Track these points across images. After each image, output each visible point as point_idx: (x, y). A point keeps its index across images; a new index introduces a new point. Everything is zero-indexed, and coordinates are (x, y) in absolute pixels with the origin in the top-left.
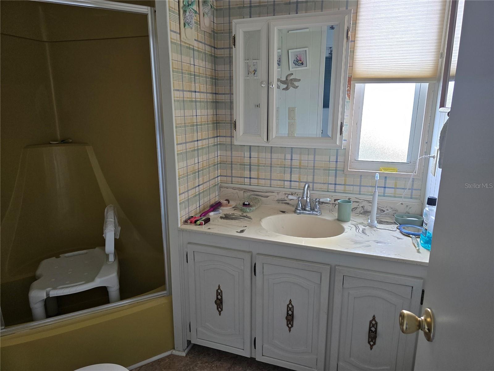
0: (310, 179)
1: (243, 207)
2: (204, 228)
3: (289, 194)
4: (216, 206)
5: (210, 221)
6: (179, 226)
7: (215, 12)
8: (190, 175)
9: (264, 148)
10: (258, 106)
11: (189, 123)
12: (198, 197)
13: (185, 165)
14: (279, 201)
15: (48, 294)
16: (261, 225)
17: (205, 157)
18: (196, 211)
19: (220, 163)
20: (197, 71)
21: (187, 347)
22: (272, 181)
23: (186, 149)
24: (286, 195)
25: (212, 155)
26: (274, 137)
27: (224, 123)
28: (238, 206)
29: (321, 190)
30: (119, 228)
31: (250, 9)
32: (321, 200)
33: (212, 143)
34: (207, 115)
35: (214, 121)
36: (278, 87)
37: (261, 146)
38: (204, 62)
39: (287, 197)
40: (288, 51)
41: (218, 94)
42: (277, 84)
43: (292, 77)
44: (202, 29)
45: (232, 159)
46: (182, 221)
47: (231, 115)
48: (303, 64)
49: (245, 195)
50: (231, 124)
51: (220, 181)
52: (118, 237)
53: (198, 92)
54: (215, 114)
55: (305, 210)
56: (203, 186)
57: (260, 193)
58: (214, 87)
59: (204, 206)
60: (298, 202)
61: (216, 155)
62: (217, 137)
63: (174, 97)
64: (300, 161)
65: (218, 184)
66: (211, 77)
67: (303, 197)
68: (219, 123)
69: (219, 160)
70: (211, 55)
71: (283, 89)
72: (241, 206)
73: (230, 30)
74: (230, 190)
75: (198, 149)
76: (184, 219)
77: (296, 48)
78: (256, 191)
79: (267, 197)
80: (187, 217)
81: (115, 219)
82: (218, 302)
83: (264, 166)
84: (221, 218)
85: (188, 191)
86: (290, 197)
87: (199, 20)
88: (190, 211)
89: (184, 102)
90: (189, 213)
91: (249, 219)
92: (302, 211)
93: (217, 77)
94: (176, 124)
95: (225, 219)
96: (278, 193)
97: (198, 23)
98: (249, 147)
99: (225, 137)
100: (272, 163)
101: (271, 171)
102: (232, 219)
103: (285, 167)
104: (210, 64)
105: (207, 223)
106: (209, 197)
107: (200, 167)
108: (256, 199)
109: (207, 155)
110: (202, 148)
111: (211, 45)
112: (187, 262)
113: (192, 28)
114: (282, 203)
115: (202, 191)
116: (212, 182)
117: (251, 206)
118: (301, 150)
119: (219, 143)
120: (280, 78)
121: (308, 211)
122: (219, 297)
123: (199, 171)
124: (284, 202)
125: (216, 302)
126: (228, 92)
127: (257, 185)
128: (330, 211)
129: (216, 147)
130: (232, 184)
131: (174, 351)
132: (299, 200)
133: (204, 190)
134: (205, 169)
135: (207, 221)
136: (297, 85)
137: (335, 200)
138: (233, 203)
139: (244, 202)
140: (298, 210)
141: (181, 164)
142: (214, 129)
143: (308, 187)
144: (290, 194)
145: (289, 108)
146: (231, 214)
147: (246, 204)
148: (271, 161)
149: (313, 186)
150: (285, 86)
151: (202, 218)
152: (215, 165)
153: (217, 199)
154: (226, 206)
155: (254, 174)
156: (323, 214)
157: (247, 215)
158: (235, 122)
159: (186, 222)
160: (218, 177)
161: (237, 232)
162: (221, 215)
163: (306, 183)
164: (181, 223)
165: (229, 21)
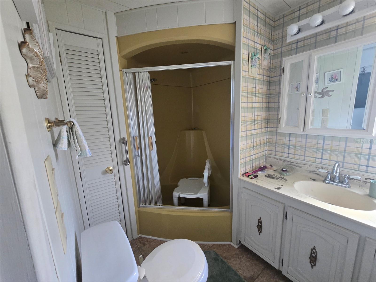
0: (340, 159)
1: (282, 172)
2: (253, 181)
3: (319, 168)
4: (263, 168)
5: (257, 177)
6: (239, 176)
7: (272, 57)
8: (248, 149)
9: (301, 135)
10: (298, 109)
11: (250, 120)
12: (252, 161)
13: (245, 143)
14: (311, 171)
15: (179, 195)
16: (293, 186)
17: (258, 139)
18: (250, 169)
19: (268, 143)
20: (257, 91)
21: (239, 244)
22: (305, 157)
23: (247, 134)
24: (317, 168)
25: (263, 138)
26: (309, 128)
27: (273, 119)
28: (278, 170)
29: (351, 168)
30: (211, 171)
31: (296, 50)
32: (351, 177)
33: (263, 131)
34: (262, 115)
35: (266, 118)
36: (315, 97)
37: (298, 134)
38: (262, 86)
39: (318, 170)
40: (325, 74)
41: (270, 103)
42: (314, 95)
43: (327, 90)
44: (262, 67)
45: (276, 141)
46: (241, 174)
47: (278, 115)
48: (337, 80)
49: (284, 163)
50: (277, 120)
51: (268, 153)
52: (210, 176)
53: (257, 103)
54: (267, 114)
55: (334, 181)
56: (256, 156)
57: (295, 164)
58: (268, 99)
59: (255, 167)
60: (328, 175)
61: (265, 138)
62: (267, 127)
63: (242, 106)
64: (331, 145)
65: (266, 155)
66: (266, 93)
67: (332, 173)
68: (269, 119)
69: (268, 141)
70: (267, 81)
71: (319, 98)
72: (280, 171)
73: (281, 65)
74: (274, 160)
75: (254, 135)
76: (242, 173)
77: (331, 70)
78: (292, 162)
79: (301, 167)
80: (244, 172)
81: (209, 167)
82: (259, 227)
83: (300, 147)
84: (266, 176)
85: (246, 158)
86: (320, 170)
87: (260, 63)
88: (246, 169)
89: (247, 108)
90: (245, 170)
91: (285, 181)
92: (331, 182)
93: (270, 93)
94: (241, 120)
95: (268, 178)
96: (310, 166)
97: (260, 65)
98: (289, 134)
99: (272, 127)
100: (307, 145)
101: (305, 150)
102: (273, 178)
103: (317, 149)
104: (266, 87)
105: (255, 178)
106: (259, 162)
107: (254, 145)
108: (292, 167)
109: (260, 138)
110: (257, 134)
111: (267, 76)
112: (242, 198)
113: (255, 68)
114: (313, 173)
115: (254, 158)
116: (262, 154)
117: (288, 172)
118: (333, 138)
119: (268, 131)
120: (316, 91)
121: (337, 183)
122: (260, 224)
123: (253, 147)
124: (314, 172)
125: (257, 226)
126: (277, 101)
127: (293, 158)
128: (360, 187)
129: (266, 133)
130: (275, 155)
131: (231, 243)
132: (328, 173)
133: (256, 158)
134: (258, 146)
135: (256, 177)
136: (331, 94)
137: (366, 179)
138: (275, 168)
139: (283, 169)
140: (327, 180)
141: (243, 143)
142: (265, 123)
143: (338, 165)
144: (321, 168)
145: (323, 109)
146: (272, 174)
147: (284, 170)
148: (306, 144)
149: (343, 164)
150: (321, 96)
151: (253, 174)
152: (264, 144)
153: (264, 164)
154: (270, 169)
155: (291, 151)
156: (352, 187)
157: (283, 177)
158: (280, 119)
159: (243, 175)
160: (266, 151)
161: (275, 188)
162: (266, 174)
163: (337, 162)
164: (240, 175)
165: (281, 60)
